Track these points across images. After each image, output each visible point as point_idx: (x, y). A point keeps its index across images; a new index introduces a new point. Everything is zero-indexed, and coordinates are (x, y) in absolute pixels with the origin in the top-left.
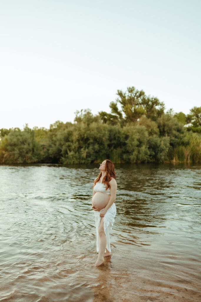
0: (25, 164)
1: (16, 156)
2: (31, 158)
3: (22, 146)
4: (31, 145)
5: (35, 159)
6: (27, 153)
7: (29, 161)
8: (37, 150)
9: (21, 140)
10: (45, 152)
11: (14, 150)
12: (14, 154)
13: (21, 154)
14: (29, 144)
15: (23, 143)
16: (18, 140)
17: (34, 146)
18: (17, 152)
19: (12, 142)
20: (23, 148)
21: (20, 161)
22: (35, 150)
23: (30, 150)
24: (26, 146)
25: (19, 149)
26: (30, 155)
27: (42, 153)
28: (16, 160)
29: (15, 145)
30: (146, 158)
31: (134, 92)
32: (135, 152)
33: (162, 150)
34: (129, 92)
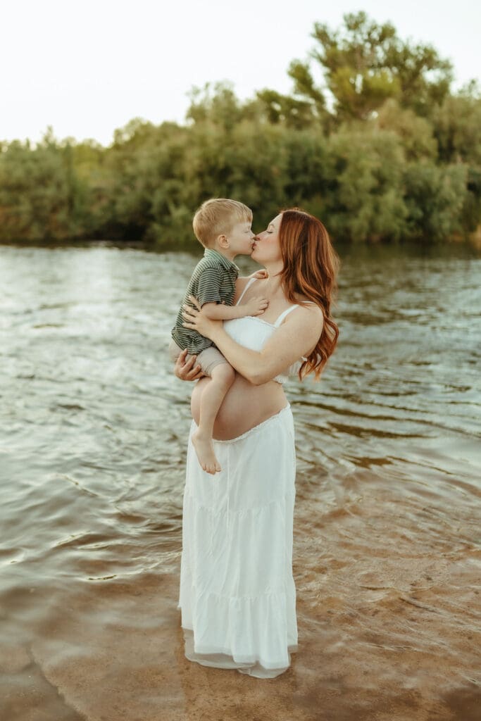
0: (49, 242)
1: (25, 219)
2: (65, 227)
3: (40, 191)
4: (66, 188)
5: (76, 229)
6: (55, 210)
7: (60, 235)
8: (82, 202)
9: (36, 173)
10: (104, 209)
11: (17, 202)
12: (18, 215)
13: (37, 215)
14: (59, 186)
15: (43, 180)
16: (29, 172)
17: (74, 190)
18: (25, 207)
19: (13, 181)
20: (42, 198)
21: (36, 232)
22: (77, 203)
23: (62, 203)
24: (50, 192)
25: (33, 200)
26: (62, 216)
27: (96, 210)
28: (26, 229)
29: (19, 188)
30: (396, 226)
31: (365, 28)
32: (366, 211)
33: (445, 204)
34: (350, 27)
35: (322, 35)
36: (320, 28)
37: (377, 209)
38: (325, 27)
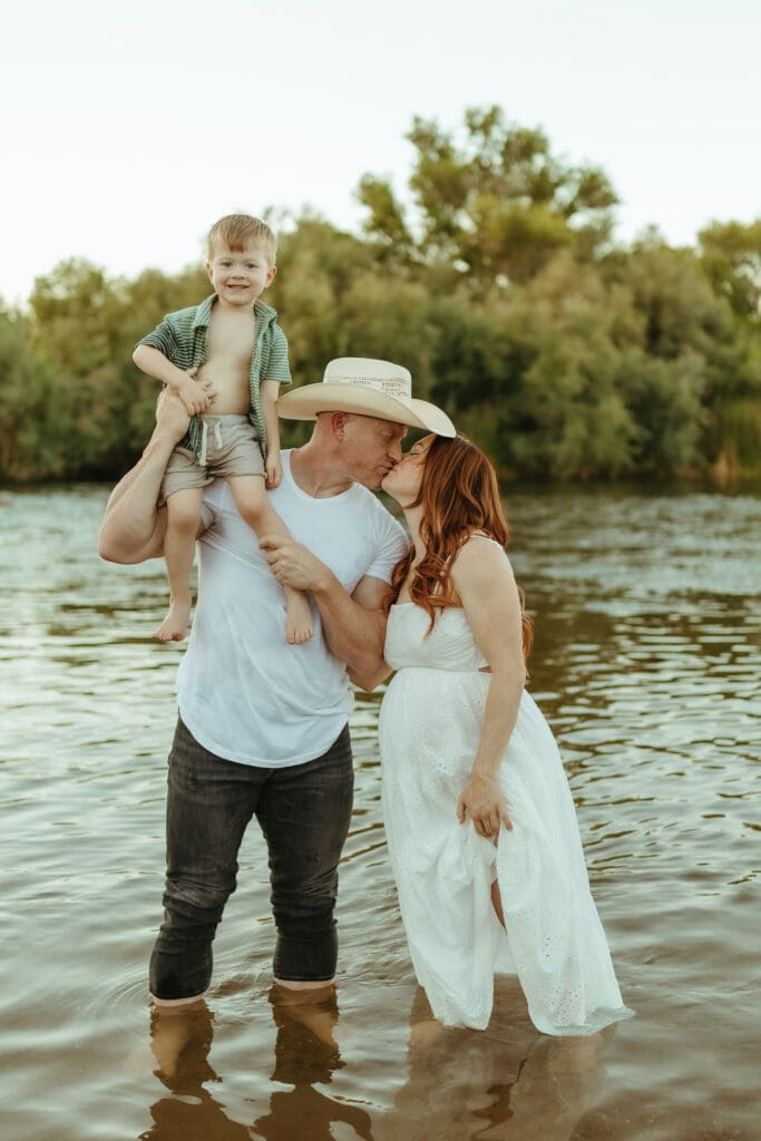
30: (622, 455)
31: (498, 134)
32: (575, 430)
33: (682, 419)
34: (473, 129)
35: (423, 138)
36: (423, 126)
37: (592, 428)
38: (434, 126)
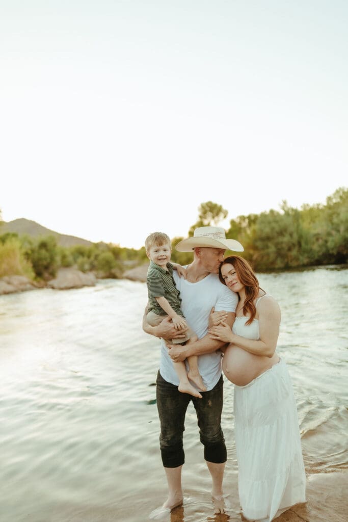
1: (272, 256)
2: (297, 259)
3: (280, 239)
4: (295, 236)
5: (304, 260)
6: (290, 249)
7: (294, 264)
8: (307, 243)
9: (277, 228)
10: (320, 246)
11: (267, 247)
12: (268, 255)
13: (279, 254)
14: (291, 235)
15: (281, 233)
16: (273, 229)
17: (301, 237)
18: (272, 249)
19: (264, 235)
20: (282, 243)
21: (279, 263)
22: (303, 244)
23: (294, 245)
24: (286, 239)
25: (277, 245)
26: (294, 253)
27: (315, 247)
28: (273, 263)
29: (268, 238)
